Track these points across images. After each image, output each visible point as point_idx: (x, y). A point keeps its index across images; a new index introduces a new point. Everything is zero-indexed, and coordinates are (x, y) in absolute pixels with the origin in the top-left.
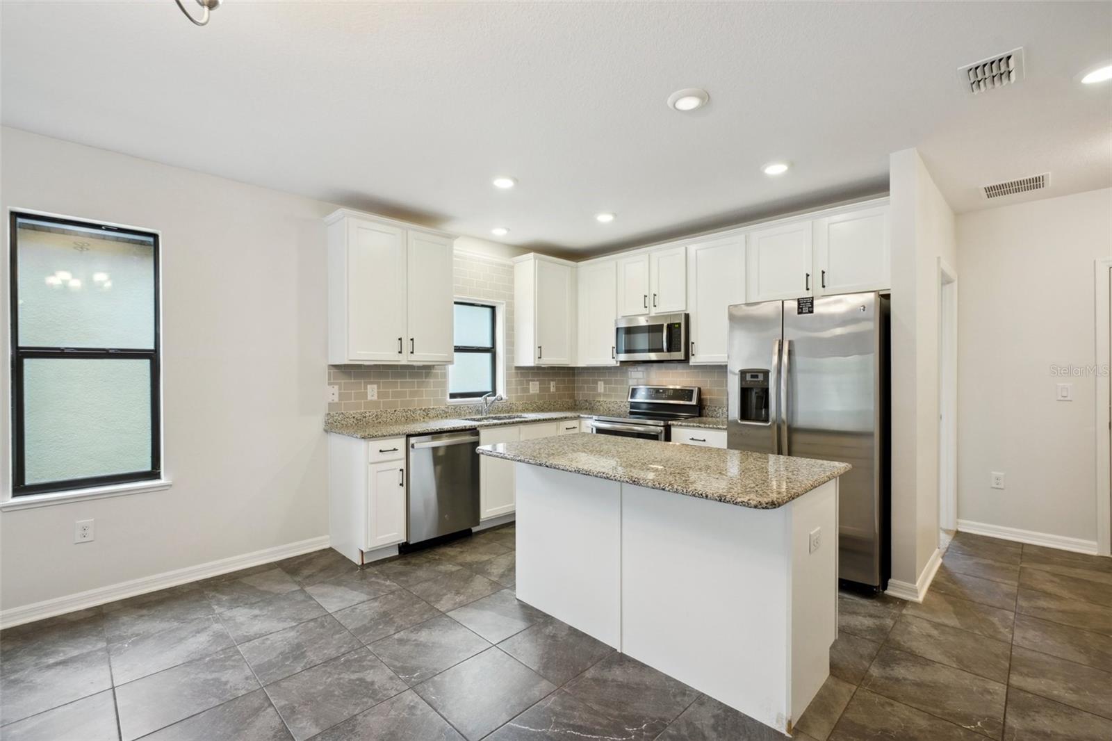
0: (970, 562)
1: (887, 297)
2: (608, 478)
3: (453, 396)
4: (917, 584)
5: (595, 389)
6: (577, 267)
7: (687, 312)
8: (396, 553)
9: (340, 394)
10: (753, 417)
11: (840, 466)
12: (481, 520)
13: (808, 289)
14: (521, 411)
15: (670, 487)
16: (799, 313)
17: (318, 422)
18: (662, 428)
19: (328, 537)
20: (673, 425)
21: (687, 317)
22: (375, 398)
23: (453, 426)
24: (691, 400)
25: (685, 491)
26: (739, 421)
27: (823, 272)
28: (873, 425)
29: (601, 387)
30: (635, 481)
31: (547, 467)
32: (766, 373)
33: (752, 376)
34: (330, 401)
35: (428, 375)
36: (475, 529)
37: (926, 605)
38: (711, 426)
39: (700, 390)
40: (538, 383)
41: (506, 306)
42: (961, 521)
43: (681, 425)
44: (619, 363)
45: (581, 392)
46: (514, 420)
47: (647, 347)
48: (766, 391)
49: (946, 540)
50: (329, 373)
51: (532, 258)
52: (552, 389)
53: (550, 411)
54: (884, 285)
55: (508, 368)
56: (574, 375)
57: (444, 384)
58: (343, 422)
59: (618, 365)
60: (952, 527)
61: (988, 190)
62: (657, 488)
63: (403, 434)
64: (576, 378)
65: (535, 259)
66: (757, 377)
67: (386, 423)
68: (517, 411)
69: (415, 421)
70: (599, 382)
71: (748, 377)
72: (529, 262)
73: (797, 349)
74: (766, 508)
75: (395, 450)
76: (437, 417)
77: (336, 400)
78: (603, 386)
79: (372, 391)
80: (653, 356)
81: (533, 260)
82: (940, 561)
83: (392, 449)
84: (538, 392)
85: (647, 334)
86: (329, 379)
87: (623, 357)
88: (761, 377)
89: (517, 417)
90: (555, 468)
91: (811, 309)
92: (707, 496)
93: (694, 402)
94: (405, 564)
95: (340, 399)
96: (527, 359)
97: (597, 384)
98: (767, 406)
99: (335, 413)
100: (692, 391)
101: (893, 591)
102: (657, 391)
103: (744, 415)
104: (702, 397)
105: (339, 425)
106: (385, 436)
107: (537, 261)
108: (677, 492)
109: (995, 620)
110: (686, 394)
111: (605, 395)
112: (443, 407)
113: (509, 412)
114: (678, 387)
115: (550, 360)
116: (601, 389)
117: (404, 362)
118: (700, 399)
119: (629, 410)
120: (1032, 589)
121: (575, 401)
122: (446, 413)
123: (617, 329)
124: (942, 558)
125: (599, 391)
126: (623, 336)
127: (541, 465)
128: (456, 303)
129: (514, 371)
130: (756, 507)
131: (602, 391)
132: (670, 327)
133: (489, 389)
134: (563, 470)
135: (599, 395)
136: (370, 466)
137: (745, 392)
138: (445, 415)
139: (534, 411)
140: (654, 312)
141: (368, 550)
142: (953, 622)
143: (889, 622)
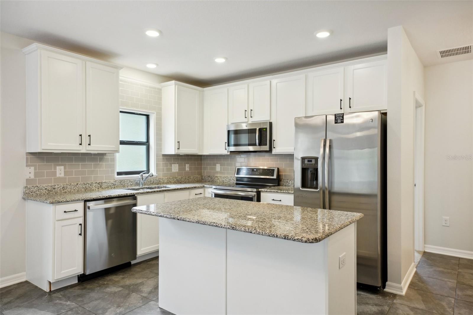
0: (431, 270)
1: (385, 114)
2: (217, 226)
3: (119, 174)
4: (402, 285)
5: (215, 169)
6: (203, 91)
7: (271, 121)
8: (77, 282)
9: (35, 173)
10: (309, 186)
11: (358, 215)
12: (137, 256)
13: (341, 109)
14: (167, 183)
15: (255, 231)
16: (336, 123)
17: (19, 192)
18: (255, 193)
19: (24, 273)
20: (262, 191)
21: (271, 124)
22: (62, 175)
23: (119, 194)
24: (273, 176)
25: (264, 233)
26: (301, 188)
27: (350, 99)
28: (377, 190)
29: (218, 167)
30: (233, 228)
31: (178, 219)
32: (316, 159)
33: (308, 161)
34: (28, 177)
35: (101, 160)
36: (133, 262)
37: (407, 297)
38: (284, 191)
39: (278, 169)
40: (178, 165)
41: (157, 115)
42: (426, 245)
43: (266, 191)
44: (229, 152)
45: (206, 171)
46: (161, 189)
47: (247, 143)
48: (316, 170)
49: (418, 257)
50: (27, 159)
51: (174, 84)
52: (187, 169)
53: (185, 183)
54: (384, 107)
55: (157, 156)
56: (201, 160)
57: (113, 166)
58: (37, 192)
59: (229, 153)
60: (422, 250)
61: (441, 53)
62: (247, 232)
63: (81, 200)
64: (202, 162)
65: (175, 85)
66: (311, 161)
67: (70, 192)
68: (163, 183)
69: (91, 191)
70: (217, 165)
71: (306, 162)
72: (172, 86)
73: (334, 145)
74: (312, 242)
75: (76, 211)
76: (108, 188)
77: (32, 176)
78: (219, 167)
79: (60, 171)
80: (251, 148)
81: (174, 85)
82: (415, 270)
83: (74, 210)
84: (178, 171)
85: (247, 135)
86: (27, 162)
87: (232, 149)
88: (313, 162)
89: (164, 187)
90: (183, 220)
91: (342, 121)
92: (277, 236)
93: (275, 177)
94: (82, 289)
95: (35, 176)
96: (170, 149)
97: (216, 166)
98: (316, 179)
99: (31, 186)
100: (274, 170)
101: (389, 289)
102: (253, 170)
103: (304, 185)
104: (280, 174)
105: (34, 195)
106: (68, 201)
107: (177, 86)
108: (259, 234)
109: (444, 304)
110: (270, 172)
111: (220, 173)
112: (112, 181)
113: (158, 184)
114: (266, 168)
115: (185, 150)
116: (218, 169)
117: (84, 151)
118: (279, 175)
119: (235, 182)
120: (464, 284)
121: (202, 176)
122: (114, 185)
123: (229, 131)
124: (416, 268)
125: (217, 170)
126: (232, 136)
127: (174, 219)
128: (121, 112)
129: (161, 157)
130: (306, 242)
131: (219, 170)
132: (260, 130)
133: (144, 168)
134: (189, 221)
135: (217, 172)
136: (56, 222)
137: (304, 171)
138: (114, 186)
139: (175, 183)
140: (251, 121)
141: (55, 281)
142: (421, 306)
143: (386, 308)
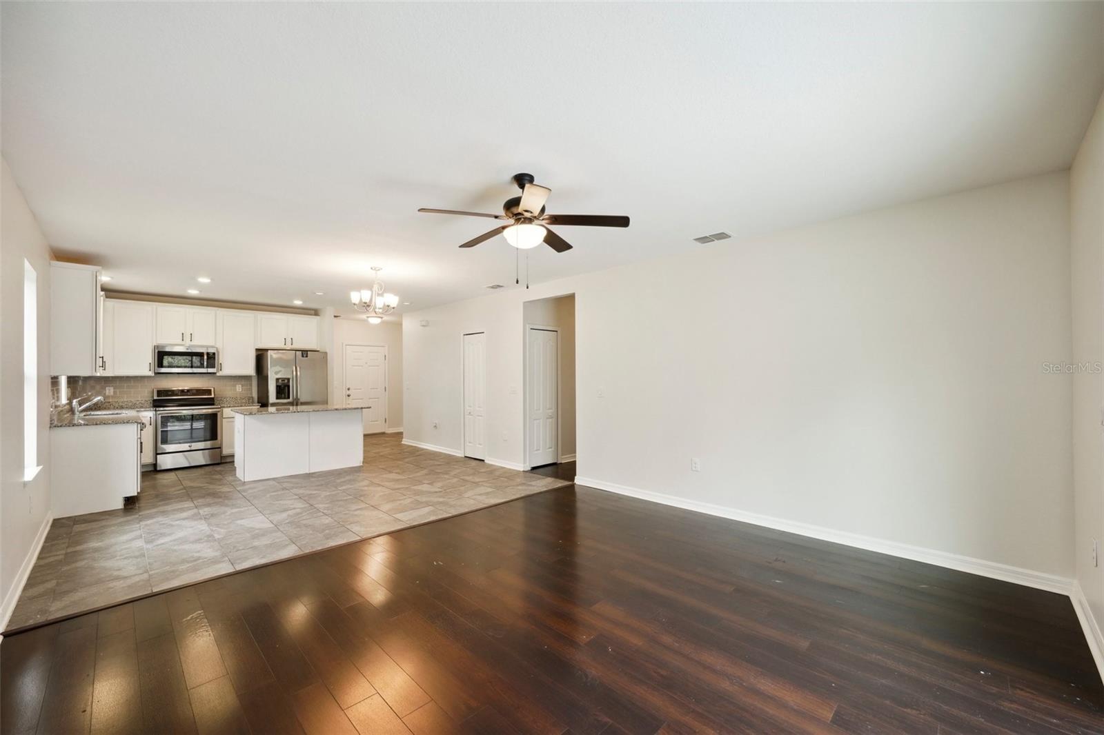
7: (216, 347)
10: (283, 397)
16: (303, 357)
21: (218, 349)
24: (211, 395)
26: (275, 400)
27: (292, 339)
39: (214, 389)
44: (155, 373)
66: (284, 381)
70: (107, 387)
71: (280, 381)
88: (287, 381)
91: (307, 356)
93: (213, 396)
103: (277, 398)
110: (209, 392)
123: (159, 352)
126: (157, 357)
132: (207, 354)
140: (189, 344)
